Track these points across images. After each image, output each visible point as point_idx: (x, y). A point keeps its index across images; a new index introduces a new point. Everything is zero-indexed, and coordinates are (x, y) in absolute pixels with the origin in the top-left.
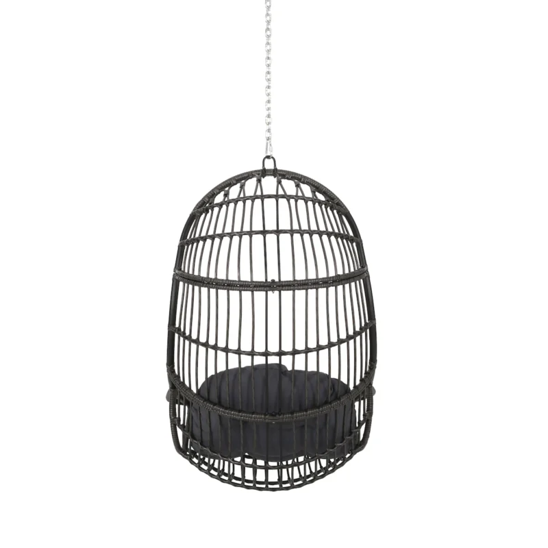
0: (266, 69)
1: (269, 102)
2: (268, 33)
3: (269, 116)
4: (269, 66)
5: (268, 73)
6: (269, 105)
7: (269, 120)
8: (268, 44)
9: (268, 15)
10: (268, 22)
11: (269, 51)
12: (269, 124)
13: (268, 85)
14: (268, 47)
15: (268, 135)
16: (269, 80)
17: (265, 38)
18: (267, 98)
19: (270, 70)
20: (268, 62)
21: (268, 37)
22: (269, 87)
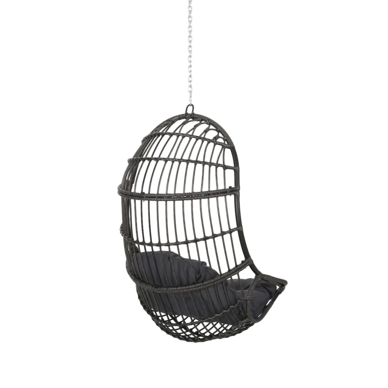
0: (188, 44)
1: (190, 66)
2: (190, 19)
3: (190, 76)
4: (190, 42)
5: (190, 46)
6: (190, 69)
7: (190, 79)
8: (190, 26)
9: (190, 7)
10: (190, 12)
11: (190, 32)
12: (190, 81)
13: (189, 54)
14: (190, 29)
15: (190, 89)
16: (190, 51)
17: (188, 23)
18: (189, 64)
19: (191, 45)
20: (190, 39)
21: (190, 22)
22: (190, 56)
